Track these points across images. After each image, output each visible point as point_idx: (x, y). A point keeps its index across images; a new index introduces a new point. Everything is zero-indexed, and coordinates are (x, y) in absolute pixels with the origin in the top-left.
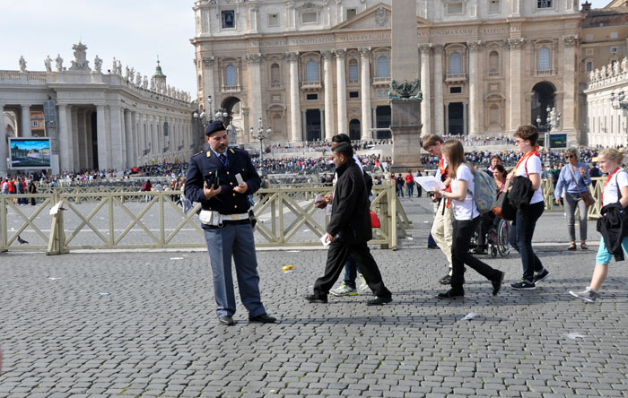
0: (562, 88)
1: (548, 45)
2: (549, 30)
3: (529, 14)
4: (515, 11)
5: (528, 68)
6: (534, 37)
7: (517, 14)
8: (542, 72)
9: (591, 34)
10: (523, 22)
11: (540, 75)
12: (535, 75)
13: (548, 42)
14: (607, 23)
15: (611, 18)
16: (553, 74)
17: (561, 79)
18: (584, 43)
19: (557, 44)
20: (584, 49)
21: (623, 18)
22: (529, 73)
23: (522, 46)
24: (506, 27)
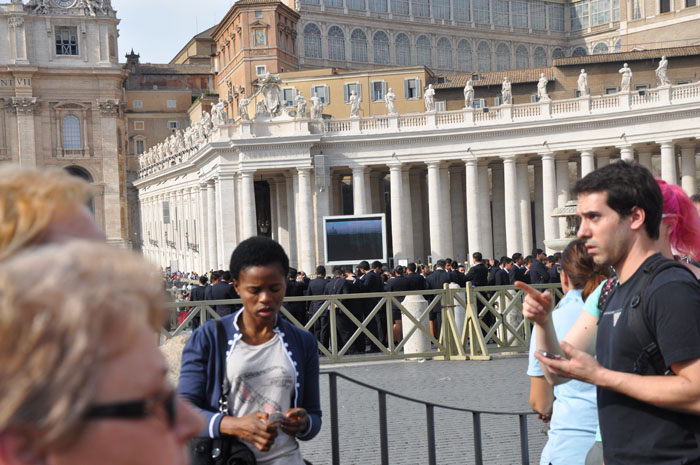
0: (101, 178)
1: (77, 112)
2: (75, 89)
3: (44, 62)
4: (19, 54)
5: (48, 145)
6: (54, 98)
7: (24, 59)
8: (68, 152)
9: (140, 100)
10: (35, 74)
11: (67, 156)
12: (60, 156)
13: (75, 106)
14: (163, 85)
15: (167, 78)
16: (87, 156)
17: (99, 163)
18: (130, 112)
19: (89, 110)
20: (131, 121)
21: (184, 80)
22: (49, 153)
23: (36, 110)
24: (7, 79)
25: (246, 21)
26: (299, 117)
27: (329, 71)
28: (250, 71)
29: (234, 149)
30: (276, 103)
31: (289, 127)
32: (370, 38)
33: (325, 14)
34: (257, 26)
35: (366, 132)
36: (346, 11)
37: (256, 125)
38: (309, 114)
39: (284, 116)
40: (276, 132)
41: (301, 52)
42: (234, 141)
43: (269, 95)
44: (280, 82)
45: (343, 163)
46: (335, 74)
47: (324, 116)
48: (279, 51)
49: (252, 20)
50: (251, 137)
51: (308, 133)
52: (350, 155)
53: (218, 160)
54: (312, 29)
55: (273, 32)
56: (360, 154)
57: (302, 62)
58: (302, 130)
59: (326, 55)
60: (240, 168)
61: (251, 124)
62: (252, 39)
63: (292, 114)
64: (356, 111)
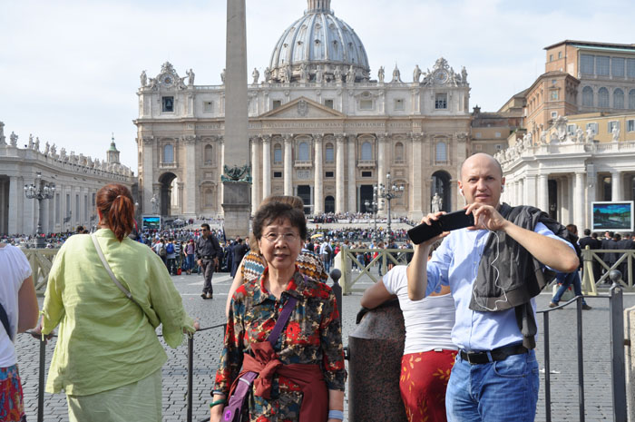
0: (456, 176)
1: (444, 140)
2: (445, 128)
3: (428, 113)
4: (416, 109)
5: (428, 158)
6: (433, 133)
7: (418, 112)
8: (439, 162)
9: (480, 133)
10: (423, 120)
11: (438, 165)
12: (434, 165)
13: (444, 137)
14: (493, 124)
15: (496, 120)
16: (449, 165)
17: (455, 169)
18: (474, 140)
19: (451, 139)
20: (474, 144)
21: (506, 121)
22: (429, 163)
23: (423, 139)
24: (409, 123)
25: (546, 86)
26: (578, 142)
27: (599, 114)
28: (547, 115)
29: (536, 161)
30: (564, 134)
31: (572, 148)
32: (626, 94)
33: (597, 80)
34: (553, 88)
35: (622, 151)
36: (611, 78)
37: (551, 147)
38: (584, 140)
39: (569, 141)
40: (562, 151)
41: (580, 103)
42: (537, 156)
43: (560, 129)
44: (567, 121)
45: (605, 170)
46: (603, 116)
47: (595, 141)
48: (566, 103)
49: (550, 85)
50: (547, 154)
51: (584, 152)
52: (611, 165)
53: (527, 167)
54: (588, 89)
55: (563, 92)
56: (618, 165)
57: (580, 109)
58: (581, 150)
59: (596, 104)
60: (539, 172)
61: (548, 146)
62: (549, 96)
63: (574, 140)
64: (617, 138)
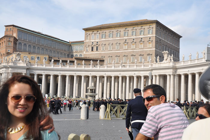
25: (6, 40)
26: (24, 62)
27: (28, 53)
29: (8, 67)
30: (19, 59)
31: (22, 64)
32: (32, 47)
33: (23, 41)
34: (9, 41)
35: (38, 67)
36: (28, 41)
37: (14, 63)
38: (26, 62)
39: (21, 61)
40: (18, 65)
41: (17, 48)
42: (9, 66)
43: (18, 57)
44: (21, 54)
45: (33, 73)
46: (29, 54)
47: (29, 63)
48: (13, 47)
49: (8, 40)
50: (13, 65)
51: (26, 66)
52: (35, 71)
53: (4, 69)
54: (20, 43)
55: (13, 43)
56: (37, 71)
60: (9, 71)
61: (13, 62)
62: (7, 44)
63: (23, 61)
64: (37, 62)
